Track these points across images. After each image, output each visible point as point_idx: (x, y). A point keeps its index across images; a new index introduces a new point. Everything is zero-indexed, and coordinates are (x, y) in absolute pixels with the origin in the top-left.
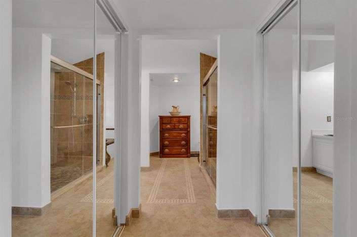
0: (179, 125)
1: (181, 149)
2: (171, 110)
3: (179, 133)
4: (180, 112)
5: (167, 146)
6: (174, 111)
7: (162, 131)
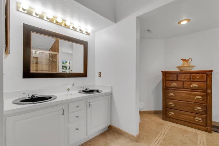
0: (191, 84)
1: (195, 117)
2: (180, 63)
3: (190, 94)
4: (193, 66)
5: (172, 108)
6: (184, 64)
7: (166, 89)
